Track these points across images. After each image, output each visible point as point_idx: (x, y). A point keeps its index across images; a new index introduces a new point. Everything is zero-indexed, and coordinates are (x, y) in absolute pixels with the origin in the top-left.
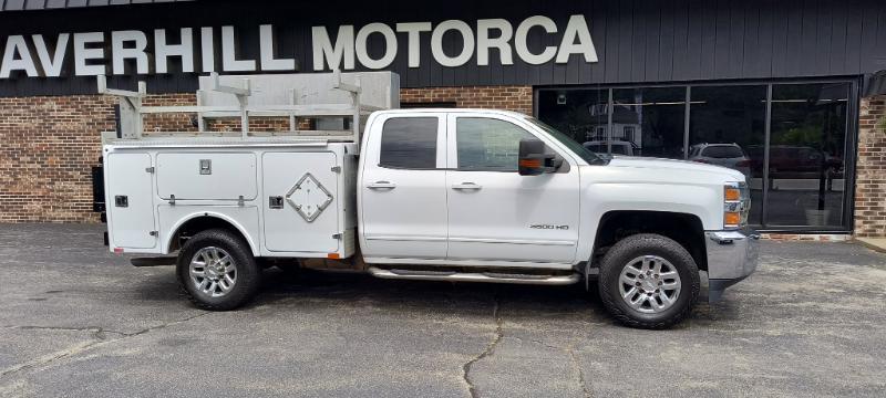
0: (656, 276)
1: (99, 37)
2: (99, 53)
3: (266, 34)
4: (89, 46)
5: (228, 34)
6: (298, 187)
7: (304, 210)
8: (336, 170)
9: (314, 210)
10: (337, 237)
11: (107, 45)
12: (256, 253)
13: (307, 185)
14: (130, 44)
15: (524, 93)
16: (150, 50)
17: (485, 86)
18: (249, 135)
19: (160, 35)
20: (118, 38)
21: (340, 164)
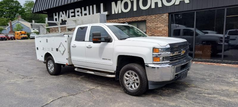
0: (134, 78)
1: (73, 10)
2: (73, 14)
3: (102, 5)
4: (72, 13)
5: (95, 6)
6: (60, 46)
7: (61, 52)
8: (66, 41)
9: (63, 52)
10: (67, 59)
11: (74, 12)
12: (55, 62)
13: (61, 45)
14: (78, 12)
15: (165, 16)
16: (81, 13)
17: (154, 15)
18: (60, 33)
19: (83, 8)
20: (76, 10)
21: (66, 40)
